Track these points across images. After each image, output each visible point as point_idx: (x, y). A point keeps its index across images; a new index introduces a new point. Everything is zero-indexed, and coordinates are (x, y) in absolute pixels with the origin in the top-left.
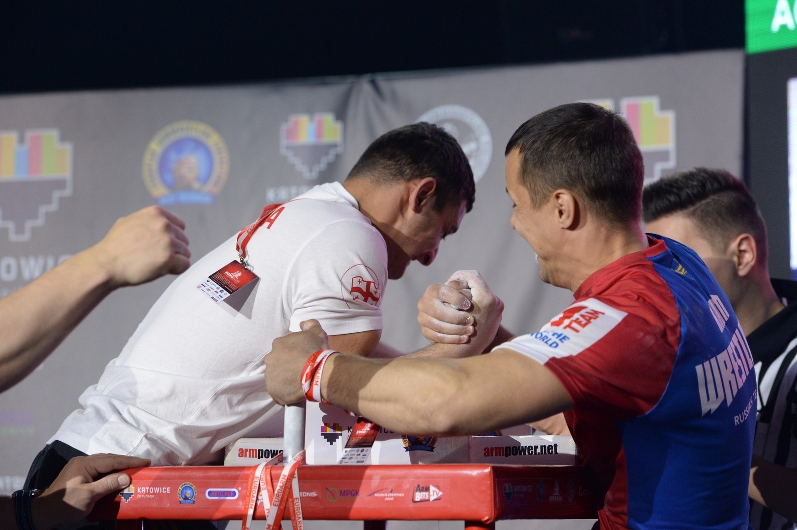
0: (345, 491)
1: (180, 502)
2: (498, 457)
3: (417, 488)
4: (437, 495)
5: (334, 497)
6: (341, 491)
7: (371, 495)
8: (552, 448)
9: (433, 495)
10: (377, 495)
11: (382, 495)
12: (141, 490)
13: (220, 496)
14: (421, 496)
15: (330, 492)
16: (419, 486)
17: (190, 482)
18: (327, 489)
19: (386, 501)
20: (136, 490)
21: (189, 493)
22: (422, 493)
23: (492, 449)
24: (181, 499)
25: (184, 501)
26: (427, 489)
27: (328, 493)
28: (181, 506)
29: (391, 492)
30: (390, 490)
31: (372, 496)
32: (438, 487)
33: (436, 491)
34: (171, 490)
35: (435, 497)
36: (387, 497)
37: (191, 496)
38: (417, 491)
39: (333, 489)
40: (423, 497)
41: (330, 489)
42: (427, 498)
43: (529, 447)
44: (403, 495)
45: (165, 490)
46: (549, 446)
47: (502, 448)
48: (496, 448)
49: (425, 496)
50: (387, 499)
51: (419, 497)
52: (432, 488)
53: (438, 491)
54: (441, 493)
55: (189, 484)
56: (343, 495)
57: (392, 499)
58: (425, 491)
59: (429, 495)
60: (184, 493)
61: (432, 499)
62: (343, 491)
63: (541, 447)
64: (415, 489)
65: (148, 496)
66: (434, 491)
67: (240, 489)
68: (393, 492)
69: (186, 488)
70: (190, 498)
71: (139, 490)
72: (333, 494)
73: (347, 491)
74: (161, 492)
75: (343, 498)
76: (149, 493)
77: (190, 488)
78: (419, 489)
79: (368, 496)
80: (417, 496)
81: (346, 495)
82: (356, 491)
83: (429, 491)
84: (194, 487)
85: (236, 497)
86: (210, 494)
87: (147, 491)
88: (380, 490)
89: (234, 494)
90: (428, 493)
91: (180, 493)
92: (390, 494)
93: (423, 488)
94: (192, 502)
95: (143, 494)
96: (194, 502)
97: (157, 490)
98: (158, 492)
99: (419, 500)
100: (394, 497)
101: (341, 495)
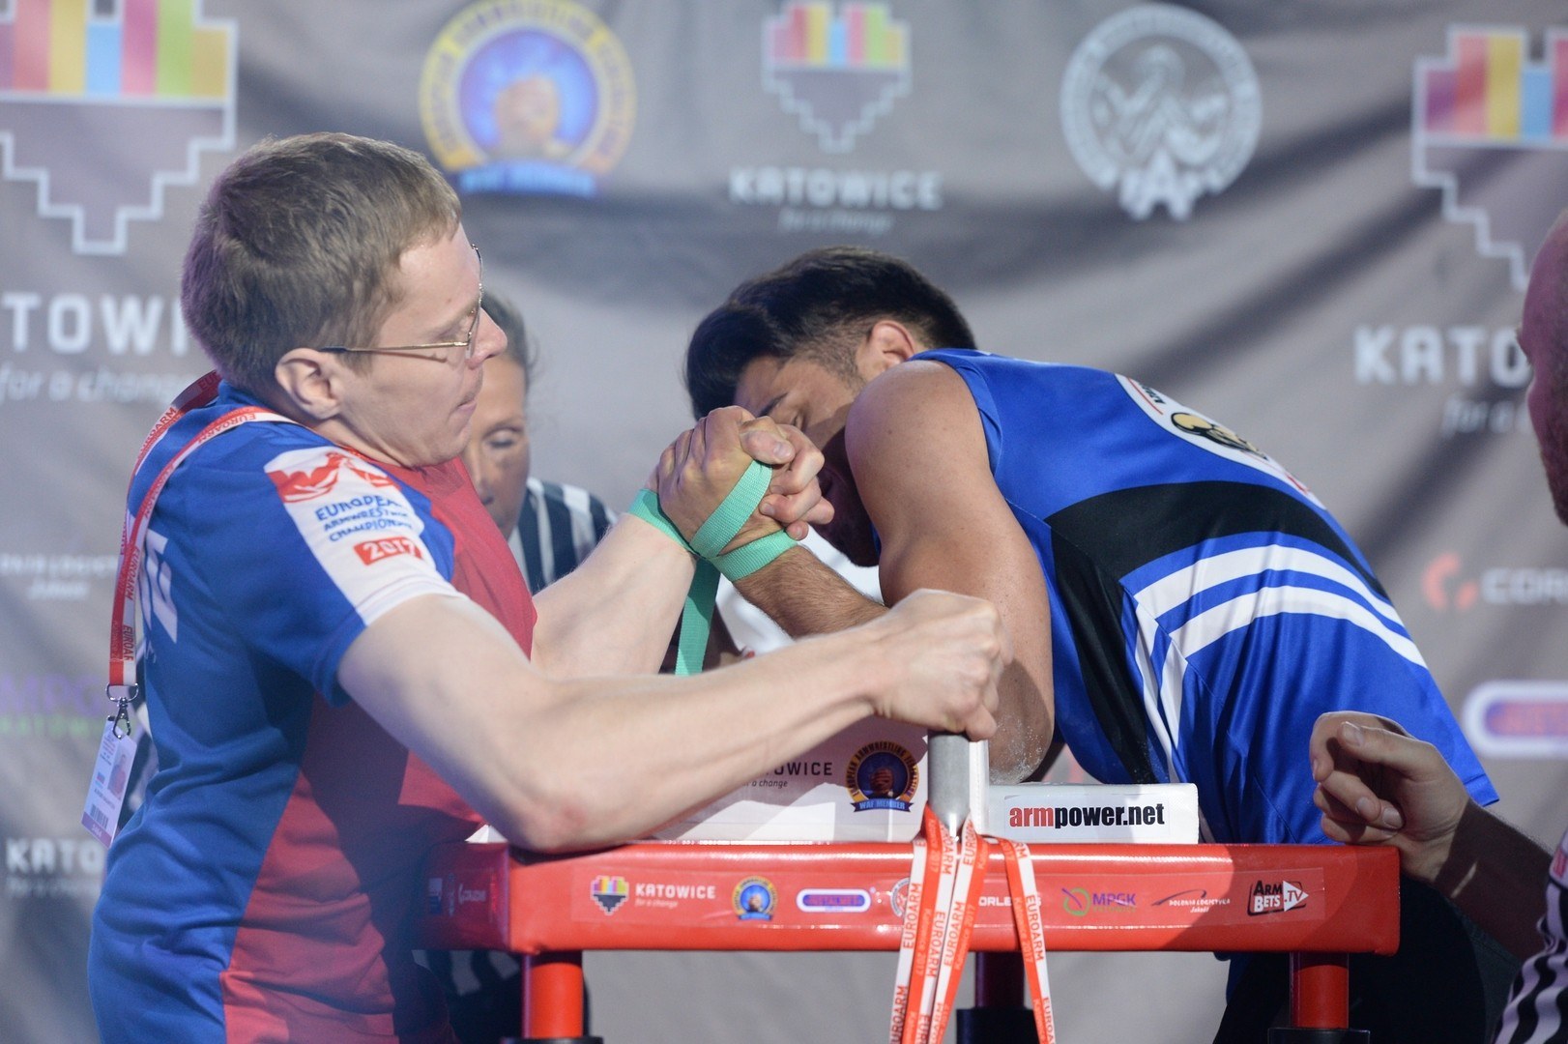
0: (1103, 895)
1: (740, 917)
2: (1040, 828)
3: (1257, 888)
4: (1298, 899)
5: (1080, 906)
6: (1095, 896)
7: (1160, 903)
8: (1153, 813)
9: (1290, 899)
10: (1171, 903)
11: (1185, 903)
12: (644, 890)
13: (831, 905)
14: (1266, 901)
15: (1072, 896)
16: (1260, 884)
17: (763, 876)
18: (1064, 890)
19: (1192, 914)
20: (631, 891)
21: (758, 899)
22: (1266, 897)
23: (1028, 812)
24: (741, 912)
25: (748, 915)
26: (1278, 890)
27: (1067, 899)
28: (739, 924)
29: (1203, 896)
30: (1202, 893)
31: (1163, 905)
32: (1300, 885)
33: (1295, 892)
34: (716, 892)
35: (1294, 902)
36: (1196, 906)
37: (764, 903)
38: (1255, 894)
39: (1078, 890)
40: (1269, 903)
41: (1072, 892)
42: (1277, 905)
43: (1105, 809)
44: (1228, 901)
45: (702, 892)
46: (1146, 809)
47: (1050, 810)
48: (1037, 810)
49: (1274, 902)
50: (1194, 910)
51: (1260, 904)
52: (1287, 887)
53: (1299, 892)
54: (1305, 896)
55: (760, 880)
56: (1099, 903)
57: (1205, 910)
58: (1273, 894)
59: (1282, 900)
60: (748, 899)
61: (1287, 906)
62: (1099, 896)
63: (1131, 810)
64: (1253, 892)
65: (662, 904)
66: (1290, 892)
67: (873, 890)
68: (1206, 896)
69: (751, 888)
70: (761, 910)
71: (639, 889)
72: (1077, 901)
73: (1109, 895)
74: (693, 895)
75: (1100, 908)
76: (664, 898)
77: (762, 888)
78: (1262, 889)
79: (1155, 904)
80: (1256, 904)
81: (1106, 902)
82: (1128, 896)
83: (1281, 893)
84: (770, 887)
85: (865, 907)
86: (807, 900)
87: (660, 894)
88: (1180, 894)
89: (860, 901)
90: (1278, 896)
91: (739, 899)
92: (1202, 901)
93: (1270, 887)
94: (768, 917)
95: (650, 898)
96: (771, 918)
97: (683, 892)
98: (686, 895)
99: (1260, 910)
100: (1210, 906)
101: (1096, 903)
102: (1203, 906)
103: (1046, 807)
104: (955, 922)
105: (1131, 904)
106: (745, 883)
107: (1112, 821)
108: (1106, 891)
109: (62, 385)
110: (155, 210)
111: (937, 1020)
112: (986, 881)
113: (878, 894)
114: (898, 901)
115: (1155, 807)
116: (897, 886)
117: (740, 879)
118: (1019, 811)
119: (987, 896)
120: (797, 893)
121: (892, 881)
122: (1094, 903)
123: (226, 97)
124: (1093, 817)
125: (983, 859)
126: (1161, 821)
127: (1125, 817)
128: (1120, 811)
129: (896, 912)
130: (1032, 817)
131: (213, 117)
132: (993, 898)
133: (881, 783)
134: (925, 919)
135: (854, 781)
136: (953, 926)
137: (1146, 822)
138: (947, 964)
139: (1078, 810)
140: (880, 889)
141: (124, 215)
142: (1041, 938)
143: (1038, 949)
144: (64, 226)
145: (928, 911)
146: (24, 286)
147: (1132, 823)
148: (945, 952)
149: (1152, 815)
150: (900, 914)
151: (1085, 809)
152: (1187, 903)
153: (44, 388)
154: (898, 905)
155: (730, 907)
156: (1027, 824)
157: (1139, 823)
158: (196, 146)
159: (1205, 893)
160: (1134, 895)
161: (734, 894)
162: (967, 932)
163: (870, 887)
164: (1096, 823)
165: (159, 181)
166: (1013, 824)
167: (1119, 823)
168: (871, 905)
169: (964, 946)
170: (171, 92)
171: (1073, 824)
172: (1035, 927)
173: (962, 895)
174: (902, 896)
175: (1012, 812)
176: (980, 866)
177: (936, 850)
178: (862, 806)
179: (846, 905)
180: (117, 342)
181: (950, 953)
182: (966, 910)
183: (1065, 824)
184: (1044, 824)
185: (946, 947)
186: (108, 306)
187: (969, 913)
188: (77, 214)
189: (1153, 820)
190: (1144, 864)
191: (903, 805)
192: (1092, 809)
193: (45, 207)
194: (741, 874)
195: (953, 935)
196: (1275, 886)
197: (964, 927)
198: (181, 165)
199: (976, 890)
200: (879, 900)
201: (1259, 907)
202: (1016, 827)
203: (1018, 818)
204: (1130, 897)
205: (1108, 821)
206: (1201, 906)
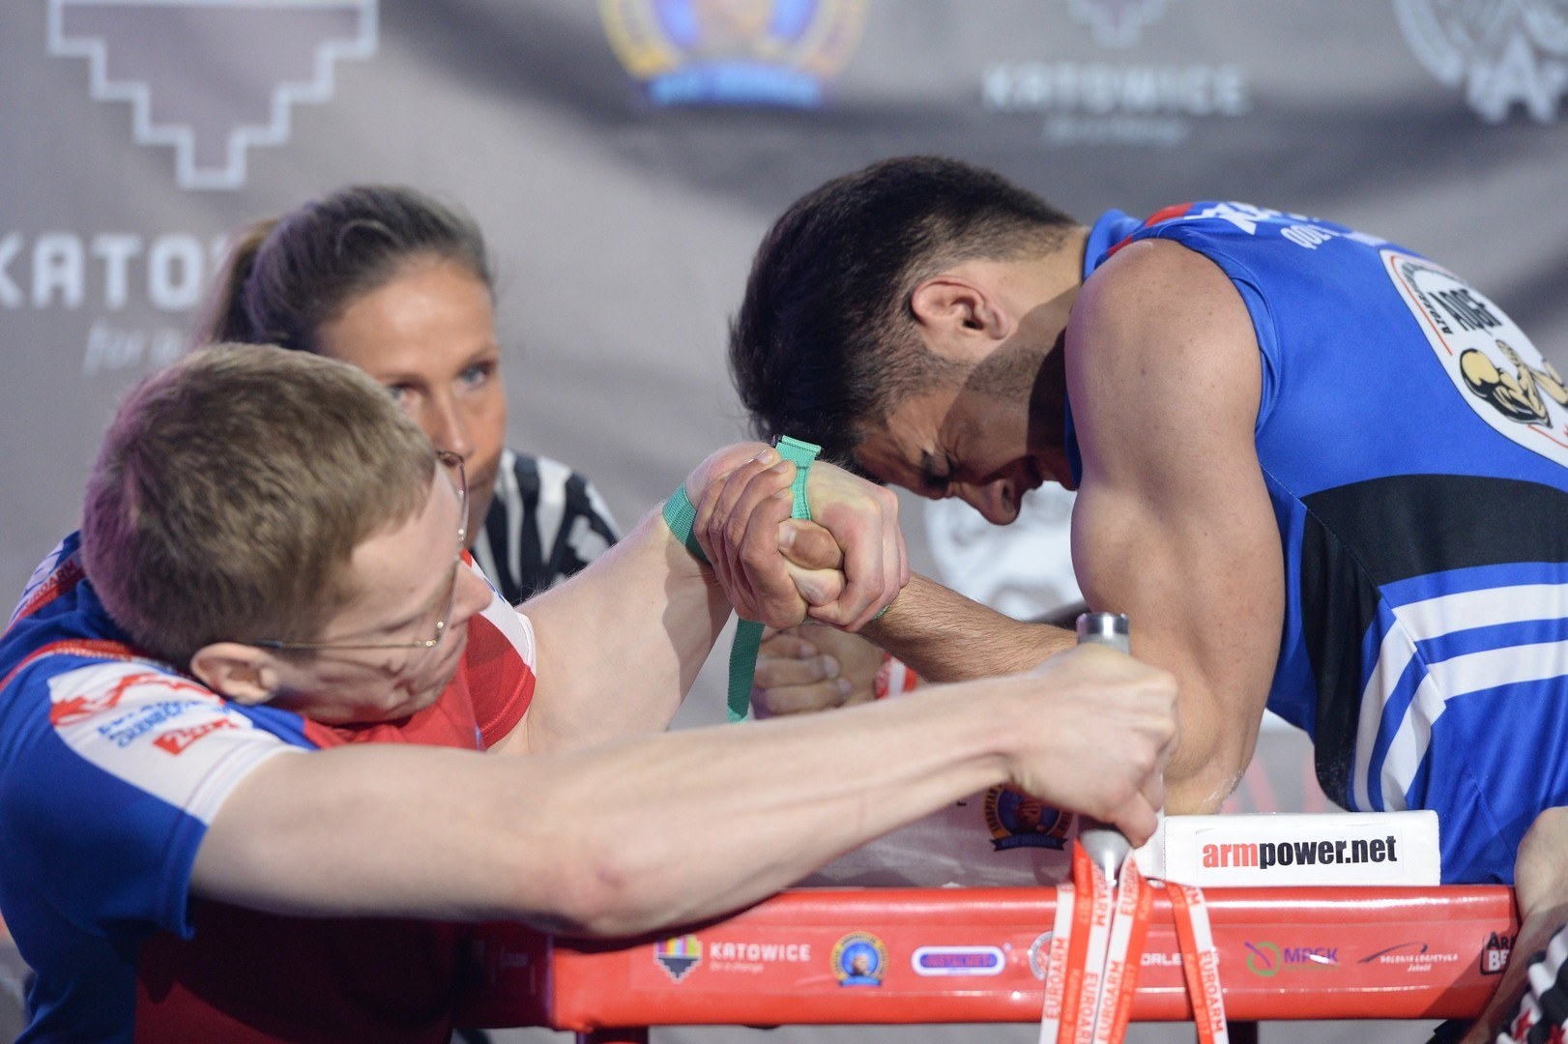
0: (1297, 950)
1: (841, 983)
2: (1241, 868)
3: (1491, 939)
5: (1269, 964)
6: (1287, 951)
7: (1369, 960)
8: (1382, 847)
10: (1383, 959)
11: (1400, 959)
12: (721, 951)
13: (956, 967)
14: (1503, 957)
15: (1257, 952)
16: (1494, 934)
17: (873, 933)
18: (1247, 945)
19: (1411, 973)
20: (706, 951)
21: (864, 960)
22: (1503, 951)
23: (1226, 849)
24: (843, 976)
25: (851, 980)
27: (1251, 956)
28: (843, 991)
29: (1424, 951)
30: (1422, 947)
31: (1373, 962)
34: (811, 952)
36: (1415, 964)
37: (872, 966)
38: (1489, 947)
39: (1266, 944)
41: (1260, 946)
43: (1322, 845)
44: (1456, 957)
45: (793, 953)
46: (1373, 843)
47: (1253, 846)
48: (1236, 847)
50: (1412, 969)
51: (1496, 960)
55: (864, 936)
56: (1292, 960)
57: (1427, 968)
60: (851, 960)
62: (1292, 951)
63: (1355, 844)
64: (1486, 944)
65: (744, 967)
67: (1007, 947)
68: (1427, 950)
69: (855, 947)
70: (867, 973)
71: (715, 950)
72: (1264, 957)
73: (1304, 951)
74: (782, 956)
75: (1294, 967)
76: (746, 960)
77: (868, 947)
78: (1496, 941)
79: (1361, 961)
80: (1491, 961)
81: (1301, 959)
82: (1329, 951)
84: (878, 945)
85: (999, 968)
86: (926, 961)
87: (741, 955)
88: (1394, 949)
89: (991, 962)
91: (839, 959)
92: (1422, 957)
93: (1507, 938)
94: (875, 982)
95: (728, 960)
96: (880, 983)
97: (770, 953)
98: (773, 956)
99: (1497, 967)
100: (1433, 963)
101: (1289, 960)
102: (1424, 963)
103: (1248, 843)
104: (1111, 986)
105: (1332, 961)
106: (845, 942)
107: (1331, 858)
109: (167, 346)
110: (278, 131)
112: (1151, 934)
113: (1014, 952)
114: (1040, 960)
115: (1384, 840)
116: (1038, 942)
117: (841, 935)
118: (1214, 848)
119: (1151, 952)
120: (912, 951)
121: (1030, 936)
122: (1286, 961)
124: (1307, 853)
125: (1146, 907)
126: (1392, 858)
127: (1348, 853)
129: (1036, 974)
130: (1230, 856)
132: (1159, 955)
133: (1027, 814)
134: (1073, 982)
135: (993, 813)
137: (1374, 859)
139: (1288, 846)
140: (1015, 946)
141: (242, 139)
142: (1220, 1005)
143: (1215, 1019)
144: (165, 155)
145: (1076, 972)
147: (1356, 860)
148: (1100, 1024)
149: (1380, 850)
150: (1041, 977)
151: (1297, 845)
152: (1403, 959)
153: (145, 353)
154: (1040, 965)
155: (828, 970)
156: (1225, 864)
157: (1365, 860)
158: (329, 54)
159: (1426, 946)
160: (1335, 951)
161: (834, 954)
162: (1127, 998)
163: (1003, 943)
164: (1312, 861)
165: (284, 97)
166: (1207, 864)
167: (1340, 860)
168: (1007, 965)
169: (1124, 1015)
171: (1282, 862)
172: (1212, 990)
173: (1119, 951)
174: (1044, 954)
175: (1206, 850)
176: (1142, 917)
177: (1086, 896)
178: (1004, 843)
179: (974, 966)
182: (1125, 971)
183: (1272, 863)
184: (1246, 864)
185: (1100, 1018)
187: (1128, 974)
188: (182, 138)
189: (1382, 856)
190: (1347, 911)
191: (1054, 842)
192: (1305, 844)
193: (145, 131)
194: (842, 929)
195: (1109, 1002)
197: (1122, 993)
199: (1138, 945)
200: (1015, 960)
201: (1494, 964)
202: (1211, 869)
203: (1214, 856)
204: (1332, 952)
205: (1326, 859)
206: (1421, 964)
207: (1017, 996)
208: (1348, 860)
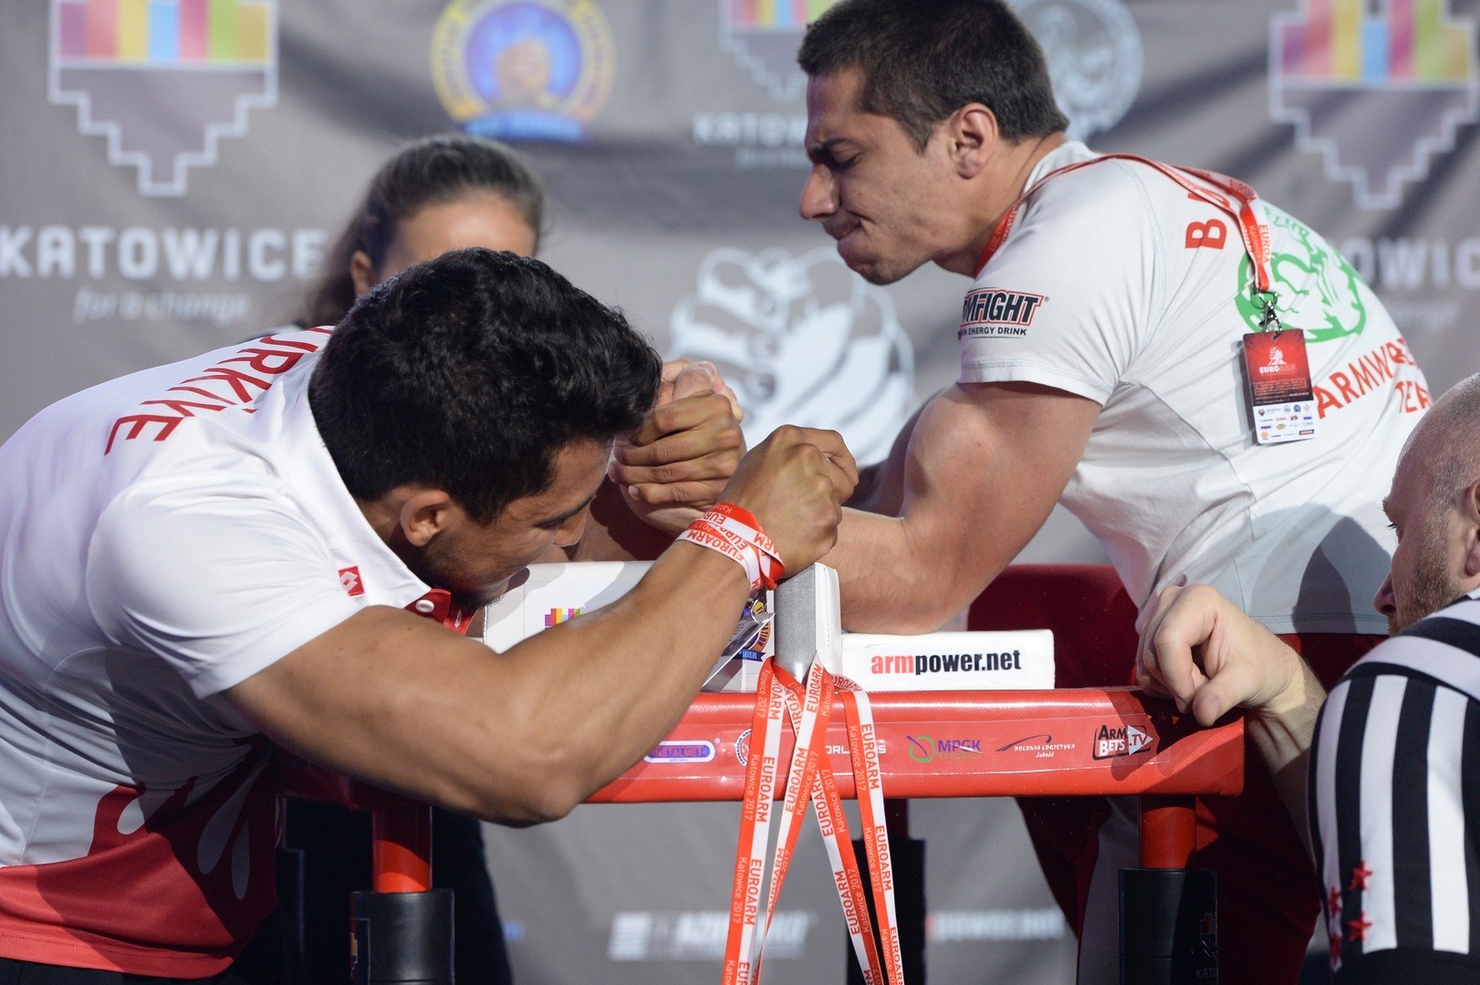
0: (949, 741)
2: (901, 674)
3: (1101, 733)
4: (1143, 742)
5: (926, 753)
6: (940, 742)
7: (1005, 749)
8: (1009, 659)
9: (1135, 744)
10: (1016, 748)
11: (1030, 748)
13: (675, 755)
14: (1111, 746)
15: (916, 743)
16: (1104, 728)
18: (908, 737)
22: (1111, 741)
23: (889, 659)
26: (1123, 734)
27: (912, 746)
29: (1048, 742)
30: (1047, 738)
31: (1008, 750)
32: (1144, 729)
33: (1140, 736)
35: (1139, 746)
36: (1041, 751)
38: (1100, 739)
39: (924, 737)
40: (1114, 748)
41: (918, 739)
42: (1123, 749)
43: (963, 657)
44: (1073, 746)
46: (1003, 656)
47: (910, 658)
48: (897, 658)
49: (1119, 746)
50: (1039, 756)
51: (1105, 748)
52: (1132, 731)
53: (1143, 736)
54: (1149, 739)
56: (944, 750)
57: (1051, 755)
58: (1118, 738)
59: (1126, 744)
61: (1132, 750)
62: (945, 742)
63: (989, 656)
64: (1097, 737)
66: (1135, 736)
67: (717, 741)
68: (1052, 741)
72: (922, 748)
73: (954, 742)
75: (946, 755)
78: (1105, 734)
79: (1001, 749)
80: (1102, 748)
81: (952, 748)
82: (974, 742)
83: (1126, 737)
85: (710, 758)
86: (651, 750)
88: (1026, 740)
89: (704, 752)
90: (1122, 740)
92: (1047, 746)
93: (1114, 731)
99: (1105, 754)
100: (1055, 751)
101: (942, 749)
102: (1049, 751)
103: (906, 655)
104: (798, 768)
105: (976, 750)
107: (970, 667)
108: (951, 740)
109: (133, 305)
110: (209, 156)
111: (778, 866)
113: (722, 745)
114: (743, 750)
115: (1011, 653)
116: (741, 736)
118: (880, 658)
119: (832, 744)
121: (739, 731)
122: (939, 750)
123: (267, 60)
124: (951, 664)
125: (827, 707)
126: (1017, 667)
127: (983, 663)
128: (978, 657)
129: (740, 761)
130: (893, 665)
131: (257, 79)
132: (839, 747)
136: (795, 771)
137: (1004, 668)
138: (789, 810)
139: (938, 658)
140: (724, 740)
141: (183, 162)
144: (130, 173)
146: (98, 221)
147: (989, 668)
149: (1008, 661)
150: (744, 763)
151: (944, 657)
152: (1032, 748)
153: (117, 309)
154: (743, 754)
156: (888, 671)
157: (996, 668)
158: (244, 103)
159: (1050, 738)
160: (980, 742)
163: (715, 737)
164: (955, 669)
165: (213, 133)
166: (874, 671)
167: (977, 668)
168: (716, 755)
170: (222, 57)
171: (932, 670)
174: (747, 746)
175: (874, 660)
176: (824, 714)
179: (691, 756)
180: (179, 268)
181: (792, 799)
183: (925, 670)
184: (904, 671)
186: (170, 239)
188: (142, 161)
189: (1010, 665)
190: (988, 711)
191: (755, 655)
192: (951, 657)
193: (116, 155)
196: (1120, 730)
198: (229, 118)
200: (724, 750)
201: (1104, 751)
202: (878, 675)
203: (879, 665)
204: (976, 743)
205: (967, 667)
206: (1046, 752)
207: (724, 779)
208: (983, 669)
